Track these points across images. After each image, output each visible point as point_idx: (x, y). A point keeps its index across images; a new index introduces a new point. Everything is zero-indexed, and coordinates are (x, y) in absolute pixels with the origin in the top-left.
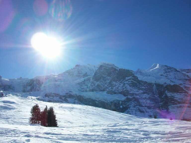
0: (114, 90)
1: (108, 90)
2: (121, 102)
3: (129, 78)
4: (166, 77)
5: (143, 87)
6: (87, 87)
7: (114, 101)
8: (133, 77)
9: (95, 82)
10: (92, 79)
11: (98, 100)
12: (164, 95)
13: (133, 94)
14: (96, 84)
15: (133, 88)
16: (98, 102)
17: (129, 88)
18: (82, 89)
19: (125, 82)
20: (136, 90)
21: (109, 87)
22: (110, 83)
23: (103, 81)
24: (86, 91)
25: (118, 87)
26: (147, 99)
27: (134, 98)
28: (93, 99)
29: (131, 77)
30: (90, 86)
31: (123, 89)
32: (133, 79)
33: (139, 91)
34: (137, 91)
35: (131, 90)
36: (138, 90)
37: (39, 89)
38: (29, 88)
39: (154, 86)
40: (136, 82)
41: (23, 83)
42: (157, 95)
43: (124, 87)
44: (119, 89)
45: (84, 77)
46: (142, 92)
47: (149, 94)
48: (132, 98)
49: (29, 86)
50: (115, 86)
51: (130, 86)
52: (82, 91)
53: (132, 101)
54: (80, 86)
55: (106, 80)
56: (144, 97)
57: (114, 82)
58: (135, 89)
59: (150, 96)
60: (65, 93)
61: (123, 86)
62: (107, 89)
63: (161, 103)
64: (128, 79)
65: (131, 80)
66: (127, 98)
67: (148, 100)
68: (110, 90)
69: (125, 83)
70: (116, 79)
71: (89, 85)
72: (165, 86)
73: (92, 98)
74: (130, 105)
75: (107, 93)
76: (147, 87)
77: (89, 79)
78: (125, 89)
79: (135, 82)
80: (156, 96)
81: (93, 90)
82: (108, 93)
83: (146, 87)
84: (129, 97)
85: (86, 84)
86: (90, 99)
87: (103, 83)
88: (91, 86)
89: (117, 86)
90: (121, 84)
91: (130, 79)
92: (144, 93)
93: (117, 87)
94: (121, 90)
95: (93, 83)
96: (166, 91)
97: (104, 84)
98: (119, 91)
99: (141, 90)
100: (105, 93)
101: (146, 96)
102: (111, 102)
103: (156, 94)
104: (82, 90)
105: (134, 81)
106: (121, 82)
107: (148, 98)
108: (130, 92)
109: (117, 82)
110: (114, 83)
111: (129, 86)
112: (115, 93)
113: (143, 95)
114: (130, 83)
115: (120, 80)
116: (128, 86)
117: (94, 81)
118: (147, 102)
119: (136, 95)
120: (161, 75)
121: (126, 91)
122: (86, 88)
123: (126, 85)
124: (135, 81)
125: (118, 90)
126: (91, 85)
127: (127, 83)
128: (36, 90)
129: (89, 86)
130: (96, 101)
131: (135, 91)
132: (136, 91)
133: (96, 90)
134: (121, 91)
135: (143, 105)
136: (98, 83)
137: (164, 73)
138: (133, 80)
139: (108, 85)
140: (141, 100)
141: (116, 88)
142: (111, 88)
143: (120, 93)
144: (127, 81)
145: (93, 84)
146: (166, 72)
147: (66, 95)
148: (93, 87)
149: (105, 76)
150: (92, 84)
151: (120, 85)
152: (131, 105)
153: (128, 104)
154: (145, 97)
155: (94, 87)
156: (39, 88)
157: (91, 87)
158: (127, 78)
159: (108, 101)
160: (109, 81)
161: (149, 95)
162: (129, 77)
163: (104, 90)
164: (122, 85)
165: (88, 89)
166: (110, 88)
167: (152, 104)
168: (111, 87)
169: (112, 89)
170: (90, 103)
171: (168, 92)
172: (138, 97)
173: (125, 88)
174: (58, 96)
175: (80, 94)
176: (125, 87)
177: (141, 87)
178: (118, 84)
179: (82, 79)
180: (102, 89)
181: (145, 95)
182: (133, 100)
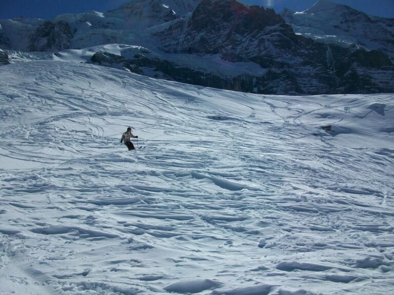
0: (238, 52)
1: (224, 52)
2: (254, 80)
3: (272, 28)
4: (347, 31)
5: (302, 51)
6: (177, 42)
7: (239, 76)
8: (282, 26)
9: (194, 31)
10: (187, 26)
11: (205, 72)
12: (350, 72)
13: (282, 65)
14: (198, 38)
15: (283, 52)
16: (205, 78)
17: (274, 51)
18: (165, 46)
19: (264, 37)
20: (287, 55)
21: (227, 45)
22: (229, 36)
23: (213, 31)
24: (175, 52)
25: (247, 46)
26: (312, 77)
27: (284, 72)
28: (193, 70)
29: (276, 26)
30: (183, 42)
31: (260, 51)
32: (281, 31)
33: (294, 59)
34: (291, 59)
35: (278, 55)
36: (293, 57)
37: (68, 43)
38: (44, 41)
39: (327, 49)
40: (288, 38)
41: (28, 31)
42: (333, 70)
43: (262, 48)
44: (249, 51)
45: (167, 21)
46: (302, 60)
47: (314, 68)
48: (279, 72)
49: (43, 36)
50: (240, 44)
51: (276, 46)
52: (167, 52)
53: (279, 80)
54: (162, 40)
55: (219, 30)
56: (305, 72)
57: (237, 35)
58: (287, 54)
59: (317, 72)
60: (133, 55)
61: (258, 46)
62: (223, 50)
63: (340, 88)
64: (271, 31)
65: (278, 33)
66: (269, 73)
67: (314, 80)
68: (230, 52)
69: (264, 40)
70: (243, 28)
71: (181, 38)
72: (352, 52)
73: (192, 69)
74: (276, 87)
75: (222, 58)
76: (312, 52)
77: (180, 25)
78: (263, 53)
79: (286, 38)
80: (331, 72)
81: (190, 51)
82: (225, 57)
83: (310, 51)
84: (273, 69)
85: (173, 35)
86: (187, 69)
87: (212, 36)
88: (185, 40)
89: (245, 45)
90: (254, 39)
91: (275, 31)
92: (305, 64)
93: (245, 46)
94: (256, 55)
95: (190, 34)
96: (355, 64)
97: (215, 37)
98: (248, 55)
99: (298, 57)
100: (217, 58)
101: (309, 70)
102: (235, 79)
103: (331, 68)
104: (167, 49)
106: (254, 36)
107: (313, 74)
108: (277, 60)
109: (245, 35)
110: (238, 37)
111: (274, 45)
112: (241, 60)
113: (303, 67)
114: (275, 38)
115: (252, 32)
116: (271, 47)
117: (192, 30)
118: (311, 84)
119: (289, 66)
120: (336, 27)
121: (265, 55)
122: (174, 45)
123: (267, 43)
124: (285, 35)
125: (248, 53)
126: (185, 38)
127: (268, 40)
128: (62, 47)
129: (181, 40)
130: (202, 74)
131: (286, 58)
132: (288, 57)
133: (197, 51)
134: (253, 56)
135: (303, 89)
136: (202, 34)
137: (342, 23)
138: (281, 34)
139: (224, 42)
140: (299, 79)
141: (244, 49)
142: (232, 48)
143: (253, 60)
144: (269, 35)
145: (189, 37)
146: (346, 21)
147: (136, 59)
148: (190, 42)
149: (216, 20)
150: (186, 36)
151: (252, 43)
152: (278, 86)
153: (271, 84)
154: (307, 71)
155: (191, 45)
156: (69, 41)
157: (185, 43)
158: (268, 28)
159: (228, 77)
160: (226, 32)
161: (315, 70)
162: (274, 25)
163: (215, 52)
164: (256, 42)
165: (179, 48)
166: (230, 47)
167: (323, 88)
168: (231, 44)
169: (235, 49)
170: (188, 79)
171: (358, 66)
172: (293, 70)
173: (265, 49)
174: (121, 62)
175: (165, 59)
176: (264, 47)
177: (299, 51)
178: (247, 39)
179: (165, 25)
180: (212, 49)
181: (308, 67)
182: (281, 76)
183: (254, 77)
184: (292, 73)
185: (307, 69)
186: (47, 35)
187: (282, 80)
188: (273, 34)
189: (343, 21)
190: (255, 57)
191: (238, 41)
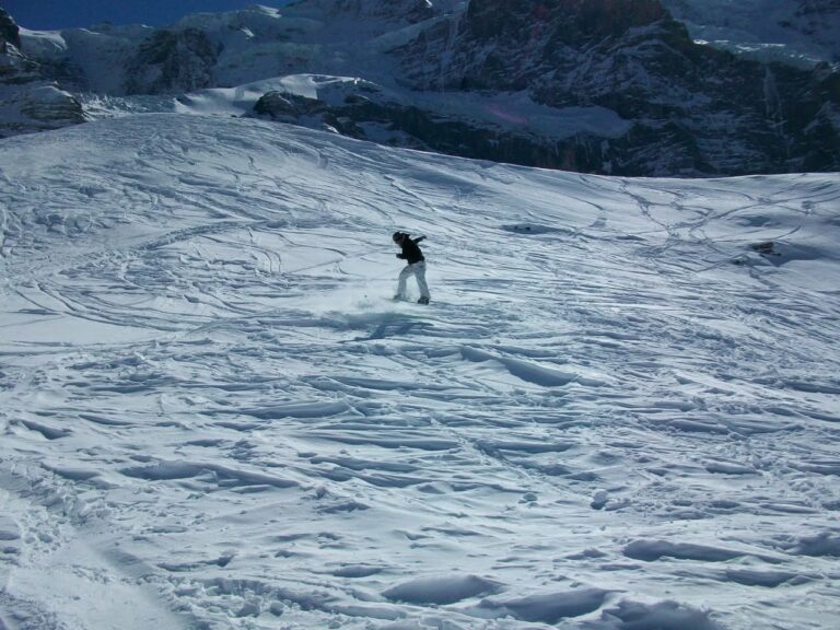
0: (569, 85)
1: (540, 85)
2: (605, 146)
3: (644, 30)
4: (810, 33)
5: (711, 79)
6: (436, 66)
7: (572, 138)
8: (664, 26)
9: (474, 42)
10: (457, 31)
11: (498, 130)
12: (815, 123)
13: (665, 111)
14: (481, 56)
15: (666, 82)
16: (497, 142)
17: (646, 81)
18: (411, 77)
19: (626, 51)
20: (676, 90)
21: (546, 71)
22: (548, 51)
23: (514, 42)
24: (433, 88)
25: (588, 72)
26: (731, 135)
27: (671, 127)
28: (472, 127)
29: (652, 27)
30: (450, 65)
31: (618, 83)
32: (663, 37)
33: (692, 97)
34: (684, 98)
35: (656, 91)
36: (690, 94)
37: (206, 75)
38: (155, 72)
39: (764, 75)
40: (678, 52)
41: (122, 50)
42: (777, 121)
43: (620, 76)
44: (591, 82)
45: (413, 22)
46: (709, 100)
47: (739, 115)
48: (659, 127)
49: (154, 62)
50: (572, 68)
51: (651, 71)
52: (415, 89)
53: (659, 144)
54: (403, 63)
55: (527, 38)
56: (715, 126)
57: (567, 49)
58: (676, 86)
59: (743, 125)
60: (343, 97)
61: (613, 70)
62: (536, 81)
63: (795, 160)
64: (640, 39)
65: (655, 42)
66: (638, 129)
67: (735, 142)
68: (550, 85)
69: (625, 57)
70: (580, 33)
71: (446, 57)
72: (821, 79)
73: (469, 123)
74: (652, 160)
75: (535, 100)
76: (731, 80)
77: (443, 31)
78: (625, 85)
79: (674, 51)
80: (774, 126)
81: (464, 85)
82: (540, 98)
83: (727, 79)
84: (646, 122)
85: (428, 52)
86: (459, 125)
87: (513, 52)
88: (454, 63)
89: (583, 69)
90: (603, 57)
91: (650, 37)
92: (716, 107)
93: (583, 72)
94: (607, 90)
95: (463, 49)
96: (827, 106)
97: (517, 54)
98: (592, 91)
99: (700, 94)
100: (524, 97)
101: (726, 121)
102: (562, 145)
103: (773, 117)
104: (415, 83)
105: (669, 48)
106: (602, 51)
107: (734, 131)
108: (652, 101)
109: (583, 47)
110: (569, 52)
111: (647, 68)
112: (574, 101)
113: (710, 115)
114: (649, 54)
115: (598, 41)
116: (642, 72)
117: (468, 40)
118: (730, 152)
119: (681, 113)
120: (786, 24)
121: (628, 91)
122: (429, 73)
123: (630, 65)
124: (673, 46)
125: (591, 87)
126: (453, 57)
127: (634, 57)
128: (194, 83)
129: (445, 62)
130: (492, 135)
131: (674, 97)
132: (677, 94)
133: (480, 86)
134: (604, 92)
135: (710, 163)
136: (489, 48)
137: (798, 15)
138: (662, 43)
139: (537, 64)
140: (703, 141)
141: (581, 77)
142: (556, 77)
143: (602, 101)
144: (637, 47)
145: (463, 55)
146: (808, 11)
147: (350, 105)
148: (464, 66)
149: (521, 17)
150: (457, 53)
151: (599, 65)
152: (656, 158)
153: (641, 155)
154: (722, 124)
155: (467, 72)
156: (207, 71)
157: (453, 67)
158: (634, 32)
159: (549, 140)
160: (543, 43)
161: (739, 120)
162: (646, 23)
163: (519, 86)
164: (608, 62)
165: (442, 80)
166: (550, 74)
167: (756, 160)
168: (553, 69)
169: (561, 79)
170: (461, 146)
171: (835, 109)
172: (688, 122)
173: (628, 77)
174: (319, 112)
175: (412, 104)
176: (626, 73)
177: (701, 80)
178: (588, 56)
179: (410, 31)
180: (511, 81)
181: (722, 115)
182: (665, 136)
183: (604, 139)
184: (687, 128)
185: (720, 120)
186: (160, 59)
187: (665, 146)
188: (644, 43)
189: (801, 10)
190: (607, 96)
191: (569, 62)
